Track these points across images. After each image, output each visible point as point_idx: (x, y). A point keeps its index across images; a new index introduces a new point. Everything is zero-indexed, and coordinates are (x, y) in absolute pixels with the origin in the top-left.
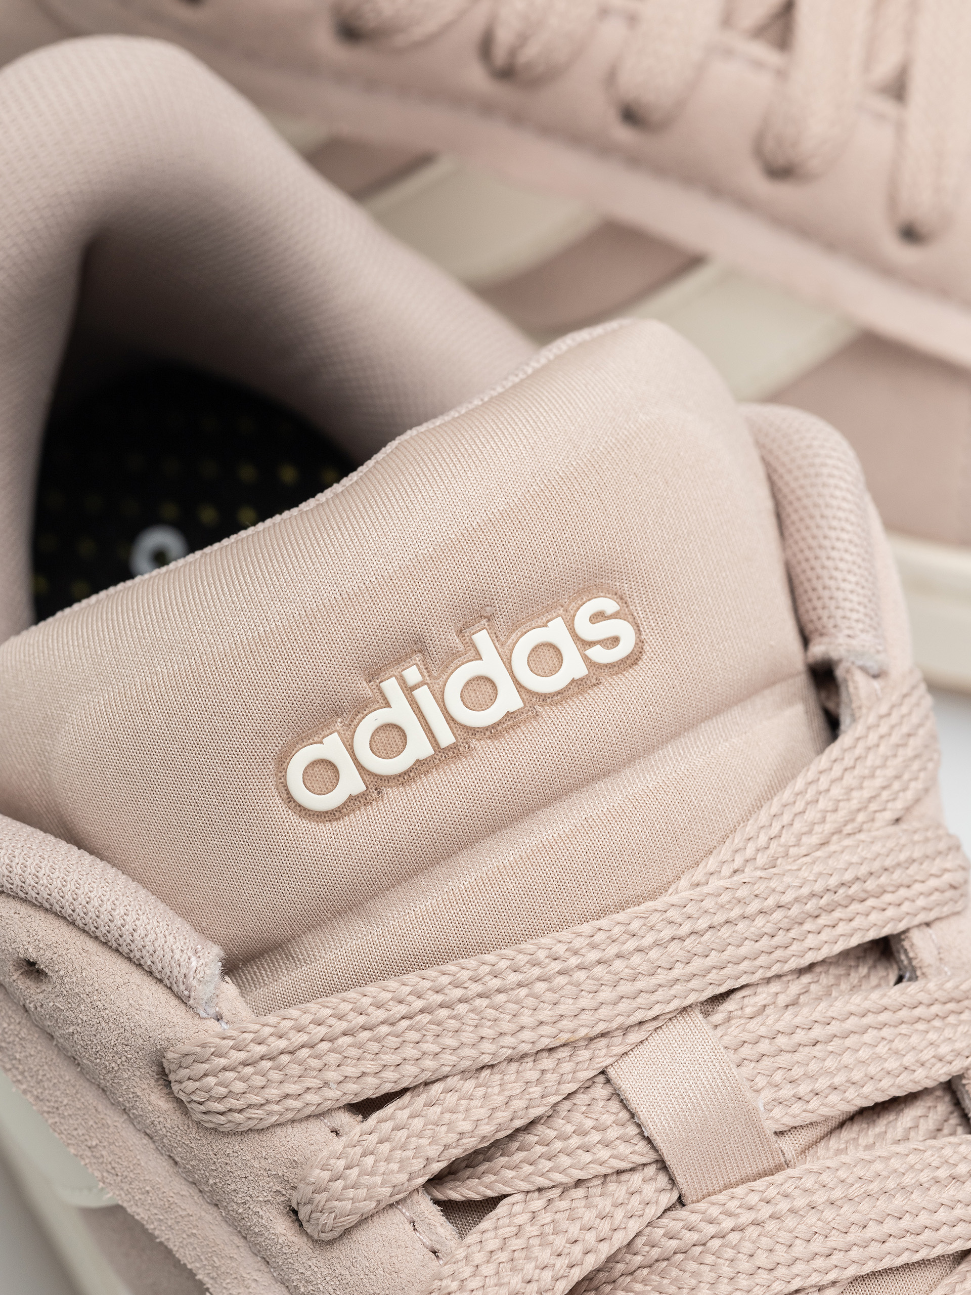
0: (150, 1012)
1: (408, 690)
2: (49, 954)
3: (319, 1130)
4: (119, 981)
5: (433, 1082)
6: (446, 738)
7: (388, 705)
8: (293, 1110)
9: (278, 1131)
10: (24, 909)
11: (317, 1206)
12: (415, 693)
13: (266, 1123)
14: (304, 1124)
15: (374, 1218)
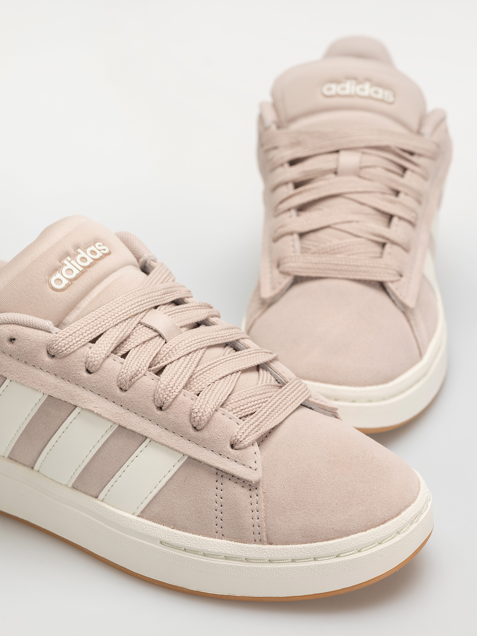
0: (41, 336)
1: (70, 262)
2: (15, 332)
3: (86, 348)
4: (32, 332)
5: (106, 331)
6: (81, 269)
7: (66, 265)
8: (80, 344)
9: (78, 350)
10: (6, 326)
11: (93, 361)
12: (71, 262)
13: (75, 349)
14: (83, 348)
15: (106, 360)
